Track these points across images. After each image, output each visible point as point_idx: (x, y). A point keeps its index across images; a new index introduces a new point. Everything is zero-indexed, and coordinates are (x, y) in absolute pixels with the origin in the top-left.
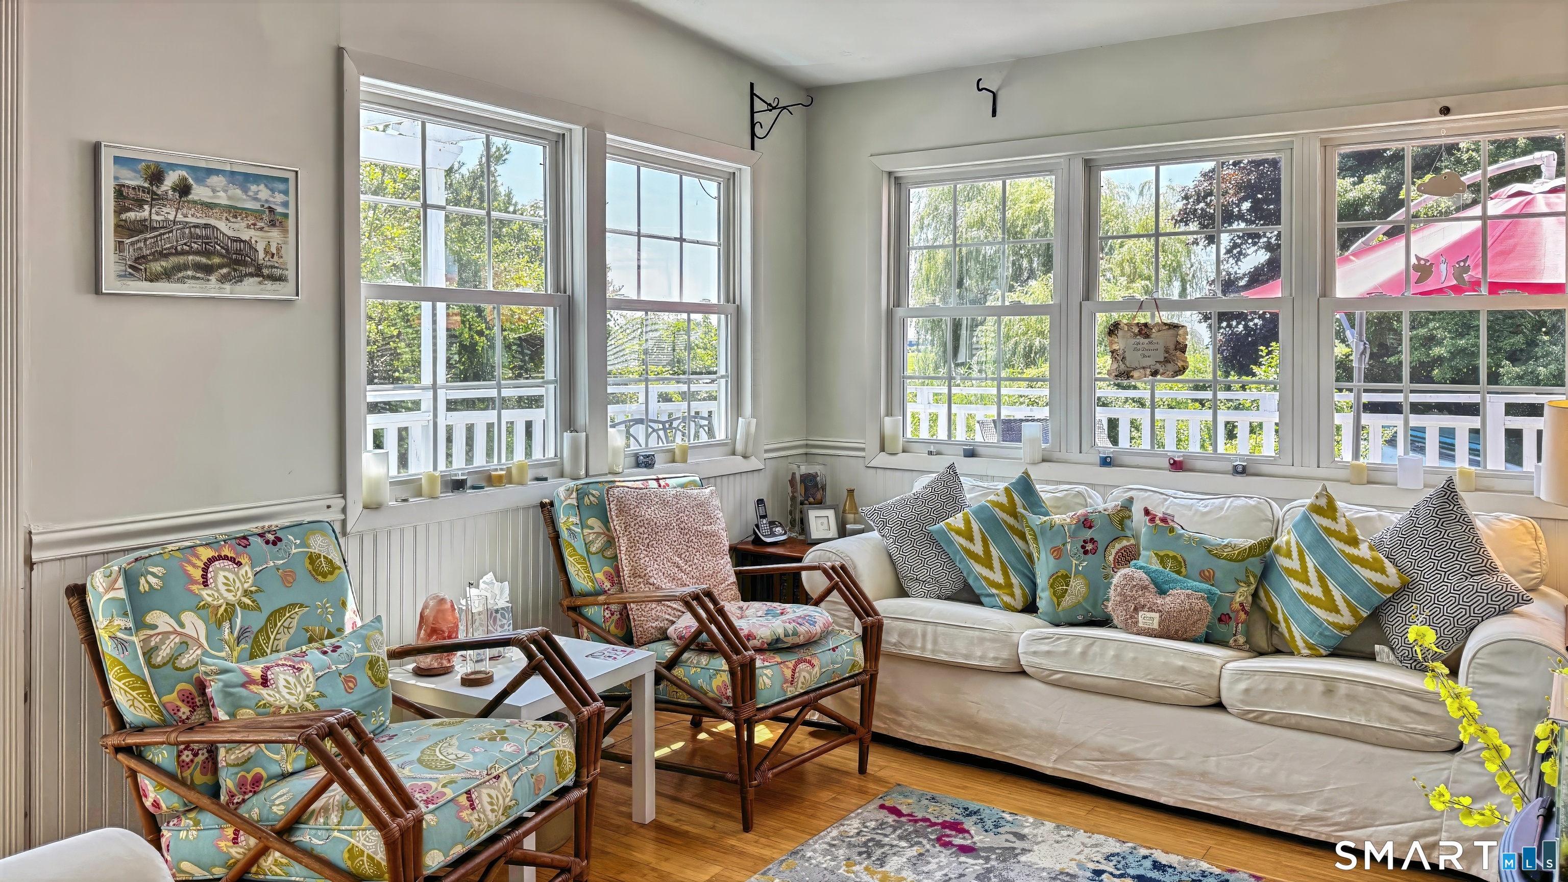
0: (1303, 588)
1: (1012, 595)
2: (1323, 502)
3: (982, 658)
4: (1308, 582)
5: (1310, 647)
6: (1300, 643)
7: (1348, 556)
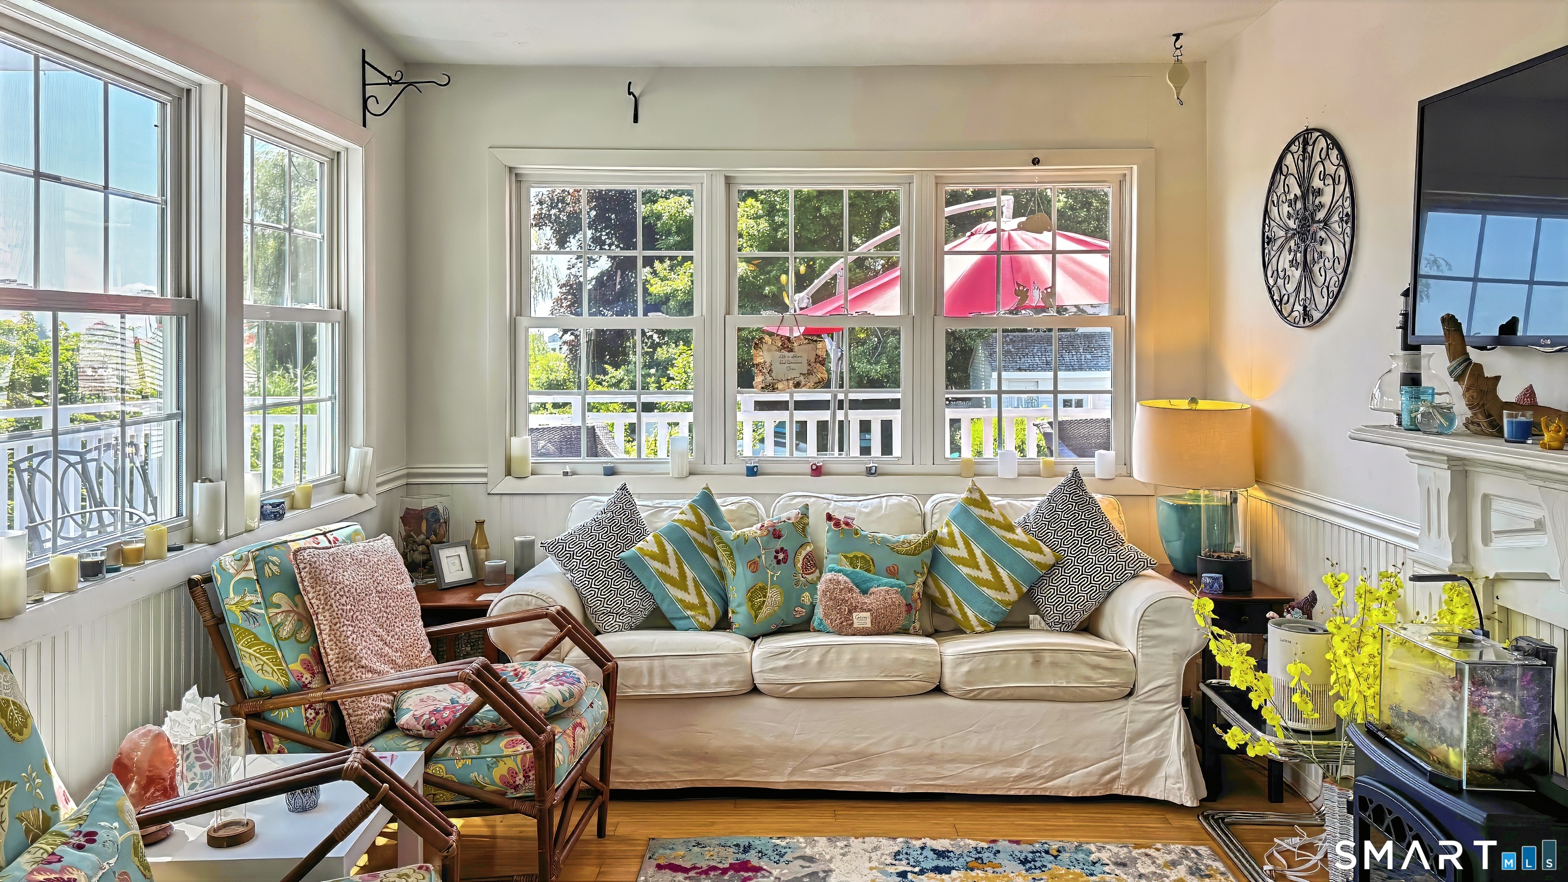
0: (975, 573)
1: (707, 615)
2: (976, 496)
3: (717, 684)
4: (978, 568)
5: (983, 624)
6: (974, 622)
7: (1009, 541)
